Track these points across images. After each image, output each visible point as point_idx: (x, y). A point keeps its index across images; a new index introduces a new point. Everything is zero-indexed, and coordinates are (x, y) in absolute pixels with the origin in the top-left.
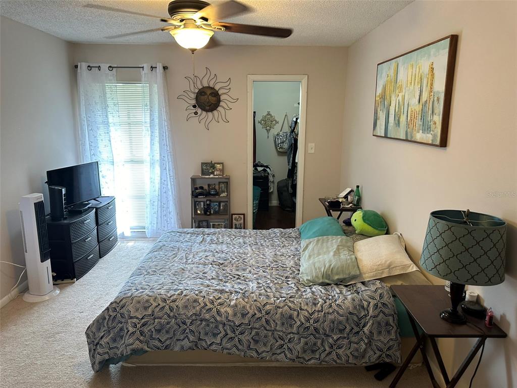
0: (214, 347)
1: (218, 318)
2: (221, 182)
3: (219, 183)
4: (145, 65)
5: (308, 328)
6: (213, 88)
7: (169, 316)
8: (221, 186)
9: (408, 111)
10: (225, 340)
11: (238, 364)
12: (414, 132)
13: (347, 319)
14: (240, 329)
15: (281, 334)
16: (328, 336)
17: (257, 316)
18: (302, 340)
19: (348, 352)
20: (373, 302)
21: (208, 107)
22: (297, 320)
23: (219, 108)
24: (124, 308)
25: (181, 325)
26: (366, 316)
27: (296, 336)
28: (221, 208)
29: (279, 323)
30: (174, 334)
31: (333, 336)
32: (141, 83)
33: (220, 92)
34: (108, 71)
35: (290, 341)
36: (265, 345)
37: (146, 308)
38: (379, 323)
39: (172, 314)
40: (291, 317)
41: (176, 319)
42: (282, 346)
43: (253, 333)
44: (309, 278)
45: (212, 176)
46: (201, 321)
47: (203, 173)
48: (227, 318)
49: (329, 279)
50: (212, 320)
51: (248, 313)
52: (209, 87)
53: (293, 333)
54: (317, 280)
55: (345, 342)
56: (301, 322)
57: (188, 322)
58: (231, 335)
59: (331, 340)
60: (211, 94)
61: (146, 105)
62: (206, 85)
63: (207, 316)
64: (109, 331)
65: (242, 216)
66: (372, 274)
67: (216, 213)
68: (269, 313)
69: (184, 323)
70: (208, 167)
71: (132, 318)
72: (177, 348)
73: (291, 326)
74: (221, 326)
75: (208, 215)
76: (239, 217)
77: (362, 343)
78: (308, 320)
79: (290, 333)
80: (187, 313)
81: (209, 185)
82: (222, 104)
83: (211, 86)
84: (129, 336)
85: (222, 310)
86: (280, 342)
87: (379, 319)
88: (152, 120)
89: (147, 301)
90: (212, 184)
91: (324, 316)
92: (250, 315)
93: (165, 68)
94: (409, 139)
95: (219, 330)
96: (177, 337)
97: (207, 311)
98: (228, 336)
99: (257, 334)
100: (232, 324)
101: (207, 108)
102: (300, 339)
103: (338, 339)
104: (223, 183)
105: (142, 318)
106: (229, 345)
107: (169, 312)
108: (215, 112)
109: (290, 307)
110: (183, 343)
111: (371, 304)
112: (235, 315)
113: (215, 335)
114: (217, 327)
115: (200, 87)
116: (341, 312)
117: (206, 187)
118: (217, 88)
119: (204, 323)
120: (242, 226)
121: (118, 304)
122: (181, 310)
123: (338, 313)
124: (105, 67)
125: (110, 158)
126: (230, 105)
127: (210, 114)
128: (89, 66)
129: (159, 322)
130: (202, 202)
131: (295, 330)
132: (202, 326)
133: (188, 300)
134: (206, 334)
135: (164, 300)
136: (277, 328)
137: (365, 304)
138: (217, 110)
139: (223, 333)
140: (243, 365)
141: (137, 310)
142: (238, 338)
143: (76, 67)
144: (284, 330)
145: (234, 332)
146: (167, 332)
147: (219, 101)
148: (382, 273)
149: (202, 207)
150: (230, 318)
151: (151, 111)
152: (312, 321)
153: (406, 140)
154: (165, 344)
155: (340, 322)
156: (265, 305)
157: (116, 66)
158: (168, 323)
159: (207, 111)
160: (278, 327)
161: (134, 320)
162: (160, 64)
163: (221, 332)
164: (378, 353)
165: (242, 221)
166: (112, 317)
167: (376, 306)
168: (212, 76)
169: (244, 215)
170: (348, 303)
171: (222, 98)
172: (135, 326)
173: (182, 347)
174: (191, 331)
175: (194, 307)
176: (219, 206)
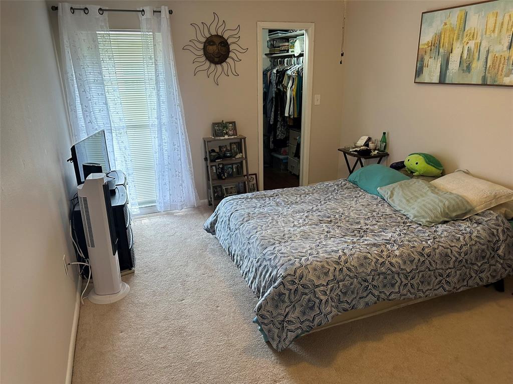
0: (392, 296)
1: (394, 269)
2: (232, 143)
3: (231, 144)
4: (147, 9)
5: (461, 261)
6: (221, 37)
7: (350, 277)
8: (233, 147)
9: (487, 58)
10: (402, 288)
11: (392, 308)
12: (499, 77)
13: (488, 247)
14: (411, 275)
15: (440, 271)
16: (473, 264)
17: (421, 260)
18: (458, 272)
19: (488, 274)
20: (500, 229)
21: (218, 59)
22: (452, 257)
23: (229, 60)
24: (304, 279)
25: (362, 283)
26: (497, 241)
27: (453, 270)
28: (234, 170)
29: (438, 262)
30: (357, 293)
31: (477, 263)
32: (140, 31)
33: (229, 41)
34: (98, 16)
35: (448, 276)
36: (429, 284)
37: (326, 274)
38: (508, 245)
39: (351, 275)
40: (447, 255)
41: (357, 278)
42: (440, 281)
43: (420, 275)
44: (428, 220)
45: (226, 137)
46: (379, 275)
47: (216, 134)
48: (400, 267)
49: (447, 218)
50: (389, 272)
51: (415, 259)
52: (217, 36)
53: (450, 268)
54: (437, 220)
55: (486, 266)
56: (456, 257)
57: (370, 278)
58: (405, 282)
59: (476, 268)
60: (221, 43)
61: (151, 59)
62: (214, 33)
63: (383, 269)
64: (294, 306)
65: (254, 176)
66: (482, 206)
67: (231, 176)
68: (430, 255)
69: (366, 281)
70: (220, 128)
71: (318, 286)
72: (361, 306)
73: (448, 262)
74: (396, 276)
75: (223, 179)
76: (252, 177)
77: (498, 264)
78: (460, 254)
79: (447, 269)
80: (365, 271)
81: (220, 147)
82: (231, 54)
83: (220, 34)
84: (325, 304)
85: (393, 261)
86: (439, 278)
87: (507, 242)
88: (157, 76)
89: (323, 267)
90: (223, 146)
91: (471, 248)
92: (416, 261)
93: (171, 12)
94: (488, 83)
95: (396, 279)
96: (360, 295)
97: (381, 265)
98: (403, 283)
99: (423, 276)
100: (405, 272)
101: (216, 60)
102: (456, 272)
103: (481, 265)
104: (235, 143)
105: (328, 284)
106: (405, 292)
107: (348, 273)
108: (224, 64)
109: (443, 247)
110: (367, 300)
111: (500, 231)
112: (405, 263)
113: (393, 285)
114: (393, 278)
115: (208, 35)
116: (482, 241)
117: (217, 150)
118: (226, 36)
119: (382, 276)
120: (255, 186)
121: (295, 276)
122: (358, 269)
123: (480, 243)
124: (94, 9)
125: (107, 125)
126: (240, 56)
127: (219, 66)
128: (71, 8)
129: (344, 285)
130: (214, 166)
131: (451, 265)
132: (380, 280)
133: (358, 258)
134: (385, 286)
135: (338, 263)
136: (438, 267)
137: (495, 231)
138: (226, 62)
139: (399, 282)
140: (396, 307)
141: (319, 278)
142: (411, 283)
143: (55, 8)
144: (443, 267)
145: (406, 278)
146: (353, 292)
147: (228, 51)
148: (491, 203)
149: (215, 171)
150: (402, 267)
151: (156, 65)
152: (462, 255)
153: (484, 84)
154: (352, 305)
155: (483, 251)
156: (423, 249)
157: (107, 8)
158: (351, 284)
159: (216, 63)
160: (438, 265)
161: (322, 288)
162: (167, 7)
163: (397, 281)
164: (508, 269)
165: (255, 181)
166: (293, 291)
167: (503, 231)
168: (221, 23)
169: (256, 174)
170: (484, 234)
171: (231, 47)
172: (325, 294)
173: (367, 304)
174: (374, 286)
175: (369, 264)
176: (232, 168)
